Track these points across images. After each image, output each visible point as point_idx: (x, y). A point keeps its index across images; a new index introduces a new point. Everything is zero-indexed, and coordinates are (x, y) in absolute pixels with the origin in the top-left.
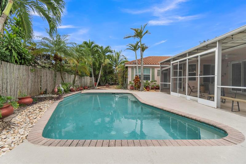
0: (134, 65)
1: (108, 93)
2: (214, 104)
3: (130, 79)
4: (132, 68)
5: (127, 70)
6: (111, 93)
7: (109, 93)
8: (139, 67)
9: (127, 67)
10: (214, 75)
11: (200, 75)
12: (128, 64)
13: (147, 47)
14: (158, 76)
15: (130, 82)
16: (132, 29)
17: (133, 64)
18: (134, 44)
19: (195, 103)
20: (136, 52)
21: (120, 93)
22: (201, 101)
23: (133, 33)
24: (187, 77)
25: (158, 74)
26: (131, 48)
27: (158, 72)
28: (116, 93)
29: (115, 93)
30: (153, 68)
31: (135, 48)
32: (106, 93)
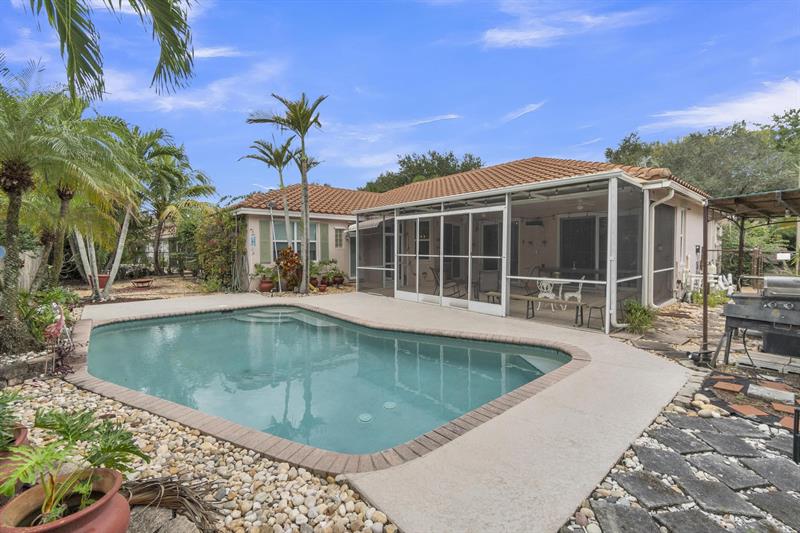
0: (272, 213)
1: (206, 313)
2: (501, 309)
3: (253, 257)
4: (265, 220)
5: (246, 226)
6: (217, 311)
7: (211, 312)
8: (291, 218)
9: (243, 217)
10: (501, 255)
11: (472, 254)
12: (251, 207)
13: (316, 163)
14: (337, 245)
15: (256, 266)
16: (278, 98)
17: (266, 208)
18: (277, 146)
19: (464, 311)
20: (280, 171)
21: (252, 308)
22: (474, 305)
23: (282, 112)
24: (442, 256)
25: (336, 240)
26: (266, 157)
27: (336, 236)
28: (239, 309)
29: (230, 311)
30: (325, 223)
31: (278, 159)
32: (197, 313)
